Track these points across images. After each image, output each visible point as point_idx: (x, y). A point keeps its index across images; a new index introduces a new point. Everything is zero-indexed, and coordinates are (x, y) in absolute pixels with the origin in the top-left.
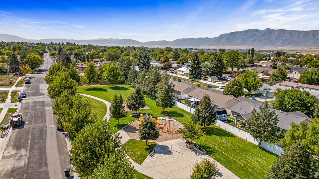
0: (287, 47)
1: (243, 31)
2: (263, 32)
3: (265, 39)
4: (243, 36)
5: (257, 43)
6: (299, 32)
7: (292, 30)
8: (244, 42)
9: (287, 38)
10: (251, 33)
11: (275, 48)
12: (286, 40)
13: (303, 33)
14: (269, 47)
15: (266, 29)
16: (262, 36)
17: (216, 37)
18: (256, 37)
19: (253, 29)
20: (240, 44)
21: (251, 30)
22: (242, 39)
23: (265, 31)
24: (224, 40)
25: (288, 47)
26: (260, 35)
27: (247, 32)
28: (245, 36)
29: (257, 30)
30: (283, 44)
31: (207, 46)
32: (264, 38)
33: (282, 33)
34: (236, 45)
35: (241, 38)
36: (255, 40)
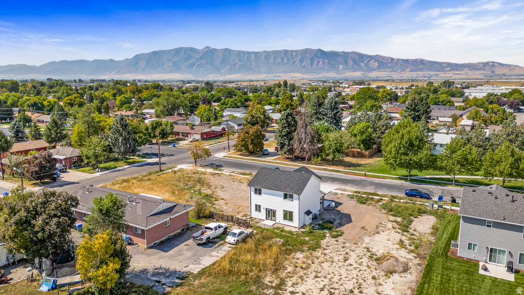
0: (236, 75)
1: (172, 50)
2: (202, 52)
3: (207, 63)
4: (173, 58)
5: (196, 68)
6: (248, 53)
7: (240, 51)
8: (176, 67)
9: (236, 62)
10: (185, 53)
11: (223, 77)
12: (235, 64)
13: (253, 55)
14: (214, 75)
15: (205, 48)
16: (201, 58)
17: (127, 59)
18: (193, 60)
19: (186, 48)
20: (170, 71)
21: (183, 48)
22: (173, 62)
23: (204, 51)
24: (143, 64)
25: (239, 75)
26: (198, 56)
27: (178, 51)
28: (176, 59)
29: (192, 49)
30: (232, 71)
31: (115, 74)
32: (204, 62)
33: (228, 55)
34: (164, 72)
35: (170, 61)
36: (192, 65)
